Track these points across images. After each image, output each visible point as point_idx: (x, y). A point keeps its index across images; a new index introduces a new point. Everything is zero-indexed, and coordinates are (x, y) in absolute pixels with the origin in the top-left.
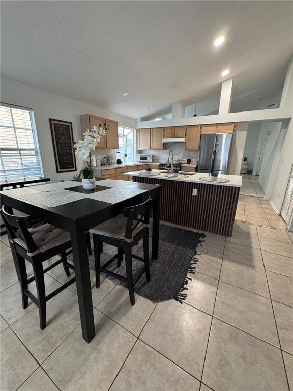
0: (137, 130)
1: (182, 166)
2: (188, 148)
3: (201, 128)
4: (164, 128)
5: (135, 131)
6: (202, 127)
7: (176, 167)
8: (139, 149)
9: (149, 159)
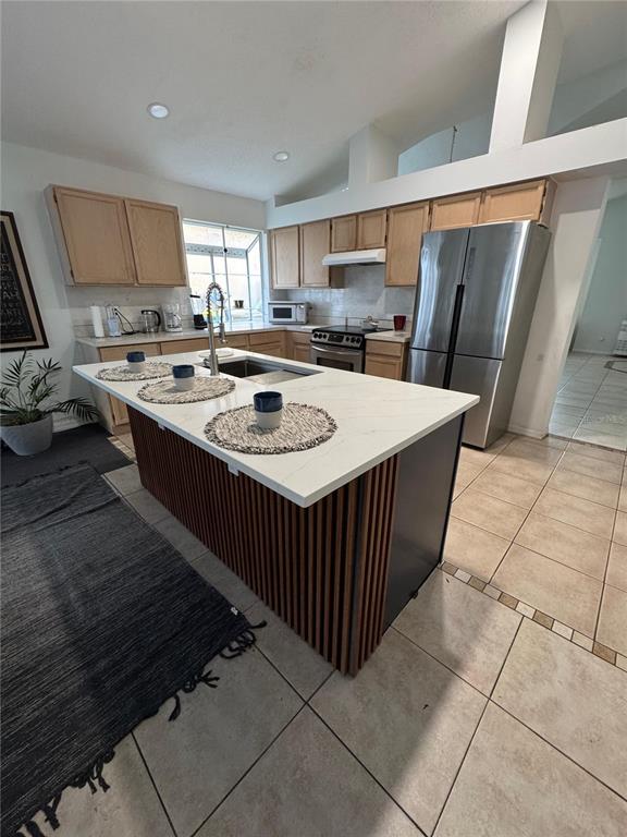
0: (270, 231)
1: (368, 336)
2: (394, 281)
3: (431, 209)
4: (330, 220)
5: (265, 236)
6: (435, 206)
7: (353, 341)
8: (276, 286)
9: (298, 314)
